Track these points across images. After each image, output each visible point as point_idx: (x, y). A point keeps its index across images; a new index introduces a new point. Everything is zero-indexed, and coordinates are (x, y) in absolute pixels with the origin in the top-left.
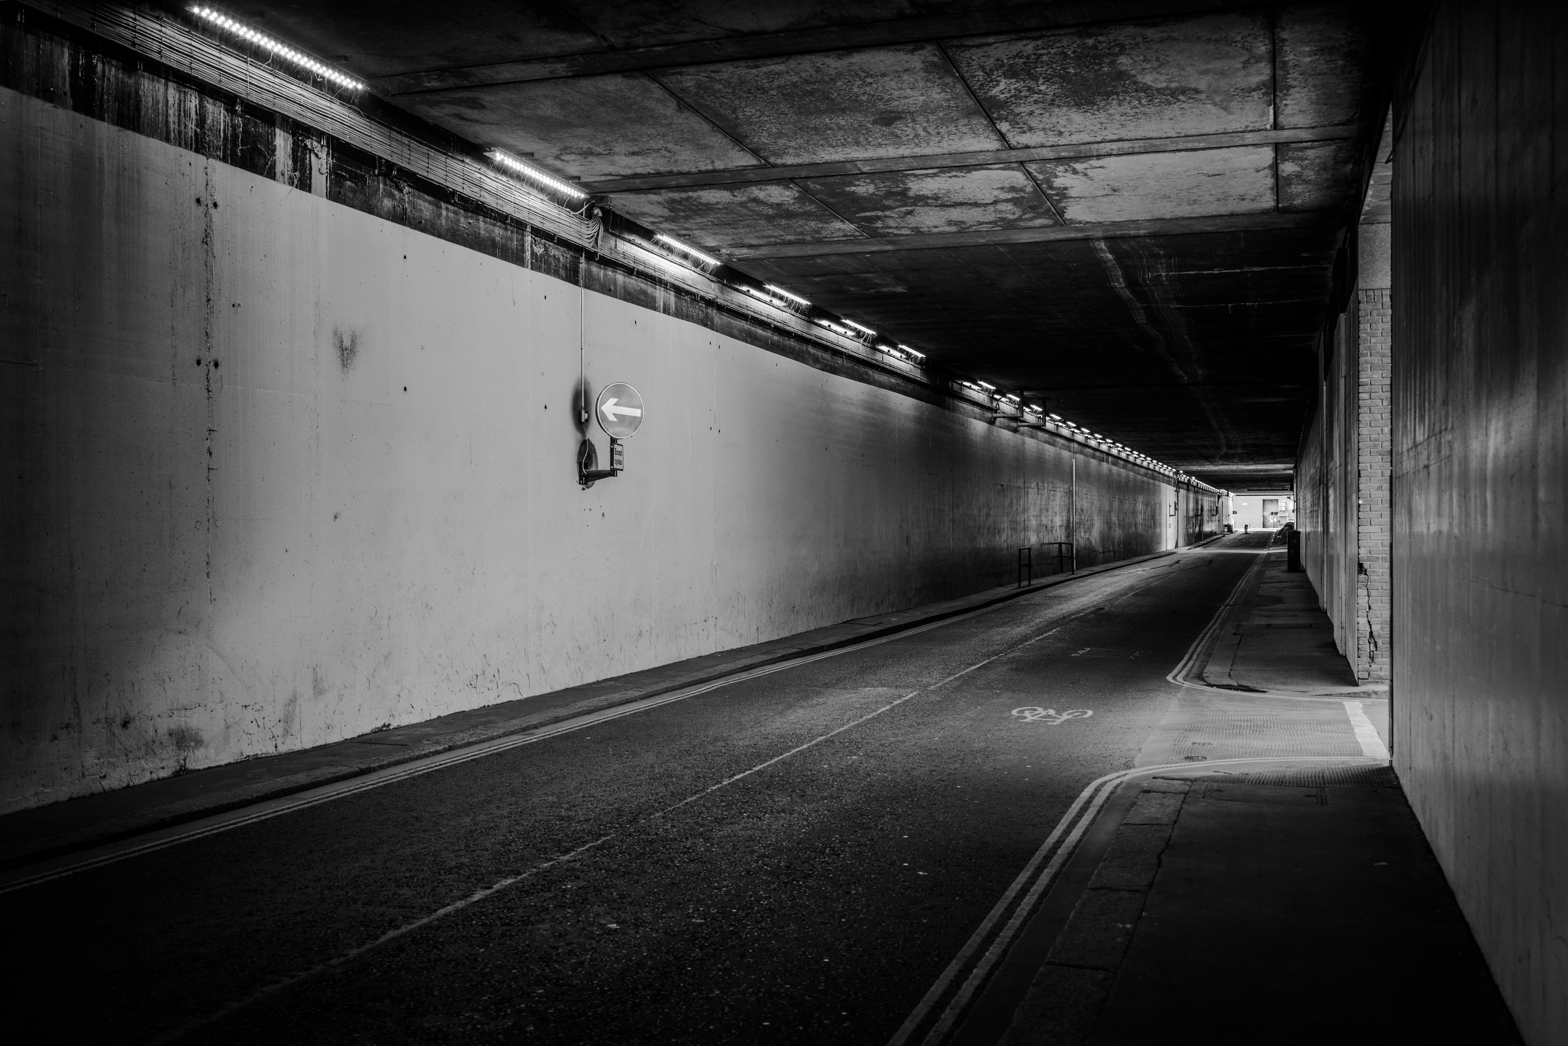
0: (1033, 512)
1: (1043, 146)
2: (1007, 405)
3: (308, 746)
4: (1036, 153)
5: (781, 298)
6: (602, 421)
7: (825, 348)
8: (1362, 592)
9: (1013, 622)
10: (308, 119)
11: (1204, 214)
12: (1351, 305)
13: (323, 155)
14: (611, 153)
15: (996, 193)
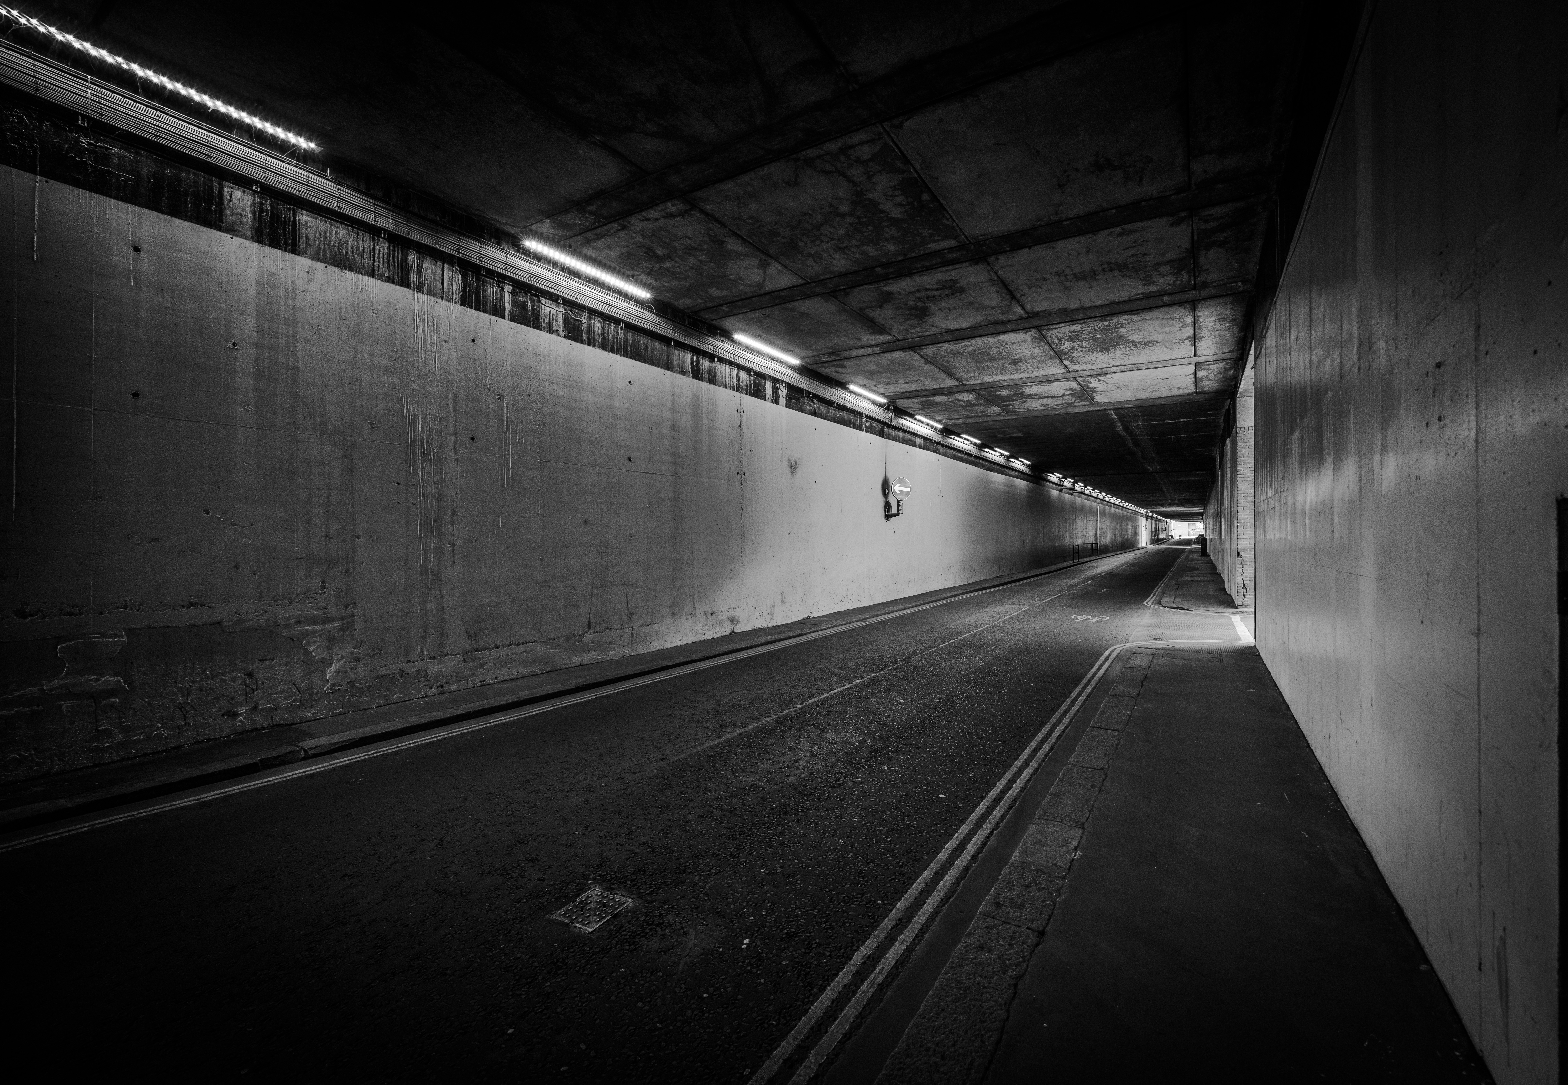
0: (1079, 530)
1: (1085, 370)
2: (1068, 483)
3: (779, 624)
4: (1081, 373)
5: (968, 440)
6: (894, 494)
7: (987, 461)
8: (1239, 566)
9: (1071, 577)
10: (778, 376)
11: (1161, 396)
12: (1233, 435)
13: (784, 390)
14: (897, 383)
15: (1063, 391)
